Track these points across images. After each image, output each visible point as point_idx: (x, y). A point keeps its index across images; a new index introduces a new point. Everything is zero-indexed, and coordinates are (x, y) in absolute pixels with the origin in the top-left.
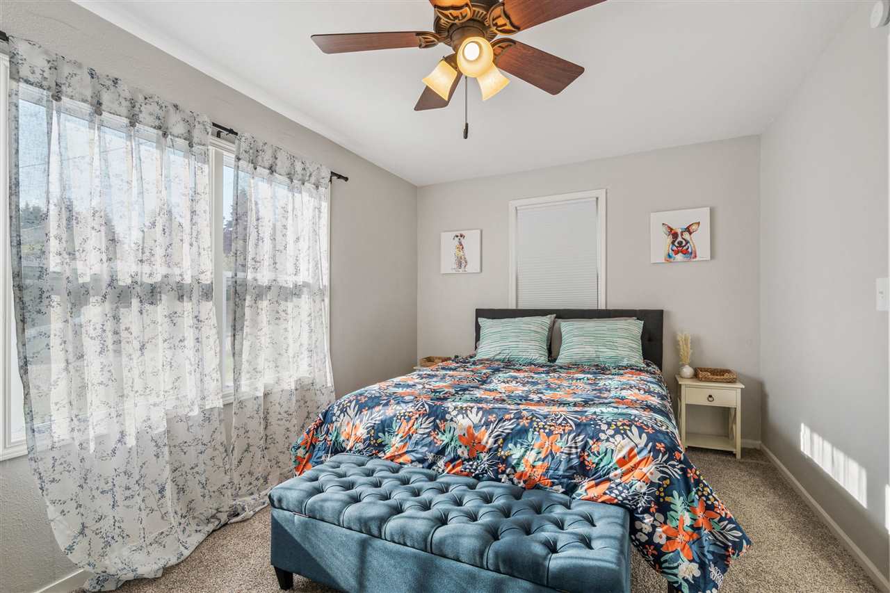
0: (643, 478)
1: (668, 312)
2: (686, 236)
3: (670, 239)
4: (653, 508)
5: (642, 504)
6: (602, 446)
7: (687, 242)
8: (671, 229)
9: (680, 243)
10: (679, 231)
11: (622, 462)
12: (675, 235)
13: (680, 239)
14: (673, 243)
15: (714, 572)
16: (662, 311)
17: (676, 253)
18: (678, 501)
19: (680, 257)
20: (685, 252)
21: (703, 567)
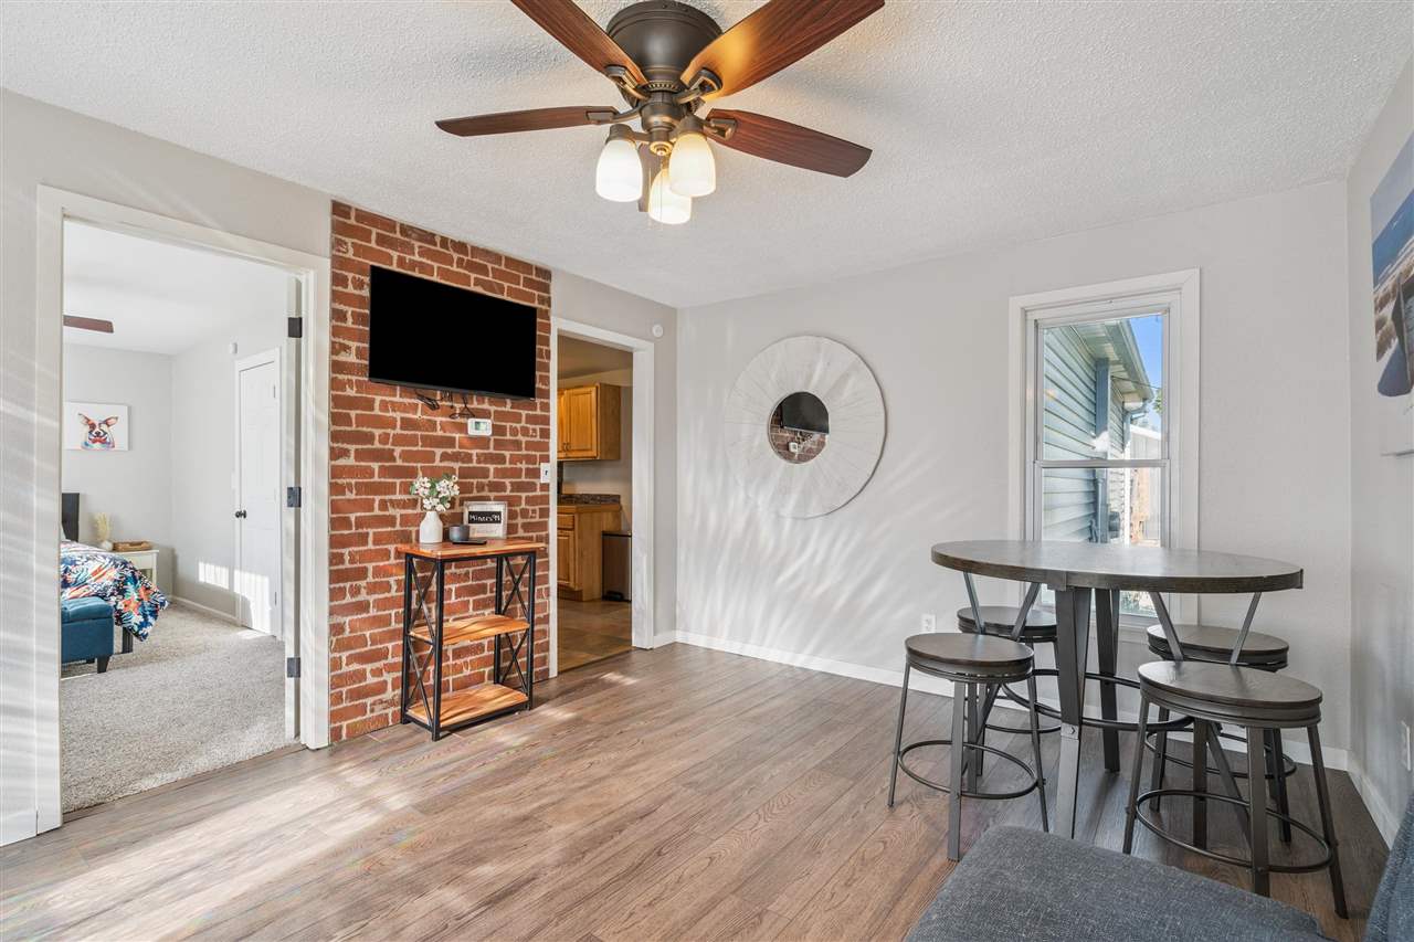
0: (109, 578)
1: (85, 495)
2: (104, 427)
3: (87, 429)
4: (116, 593)
5: (110, 591)
6: (79, 568)
7: (105, 433)
8: (89, 420)
9: (98, 434)
10: (97, 423)
11: (95, 573)
12: (93, 426)
13: (97, 430)
14: (90, 432)
15: (150, 619)
16: (78, 495)
17: (94, 442)
18: (130, 587)
19: (97, 445)
20: (103, 442)
21: (145, 616)
